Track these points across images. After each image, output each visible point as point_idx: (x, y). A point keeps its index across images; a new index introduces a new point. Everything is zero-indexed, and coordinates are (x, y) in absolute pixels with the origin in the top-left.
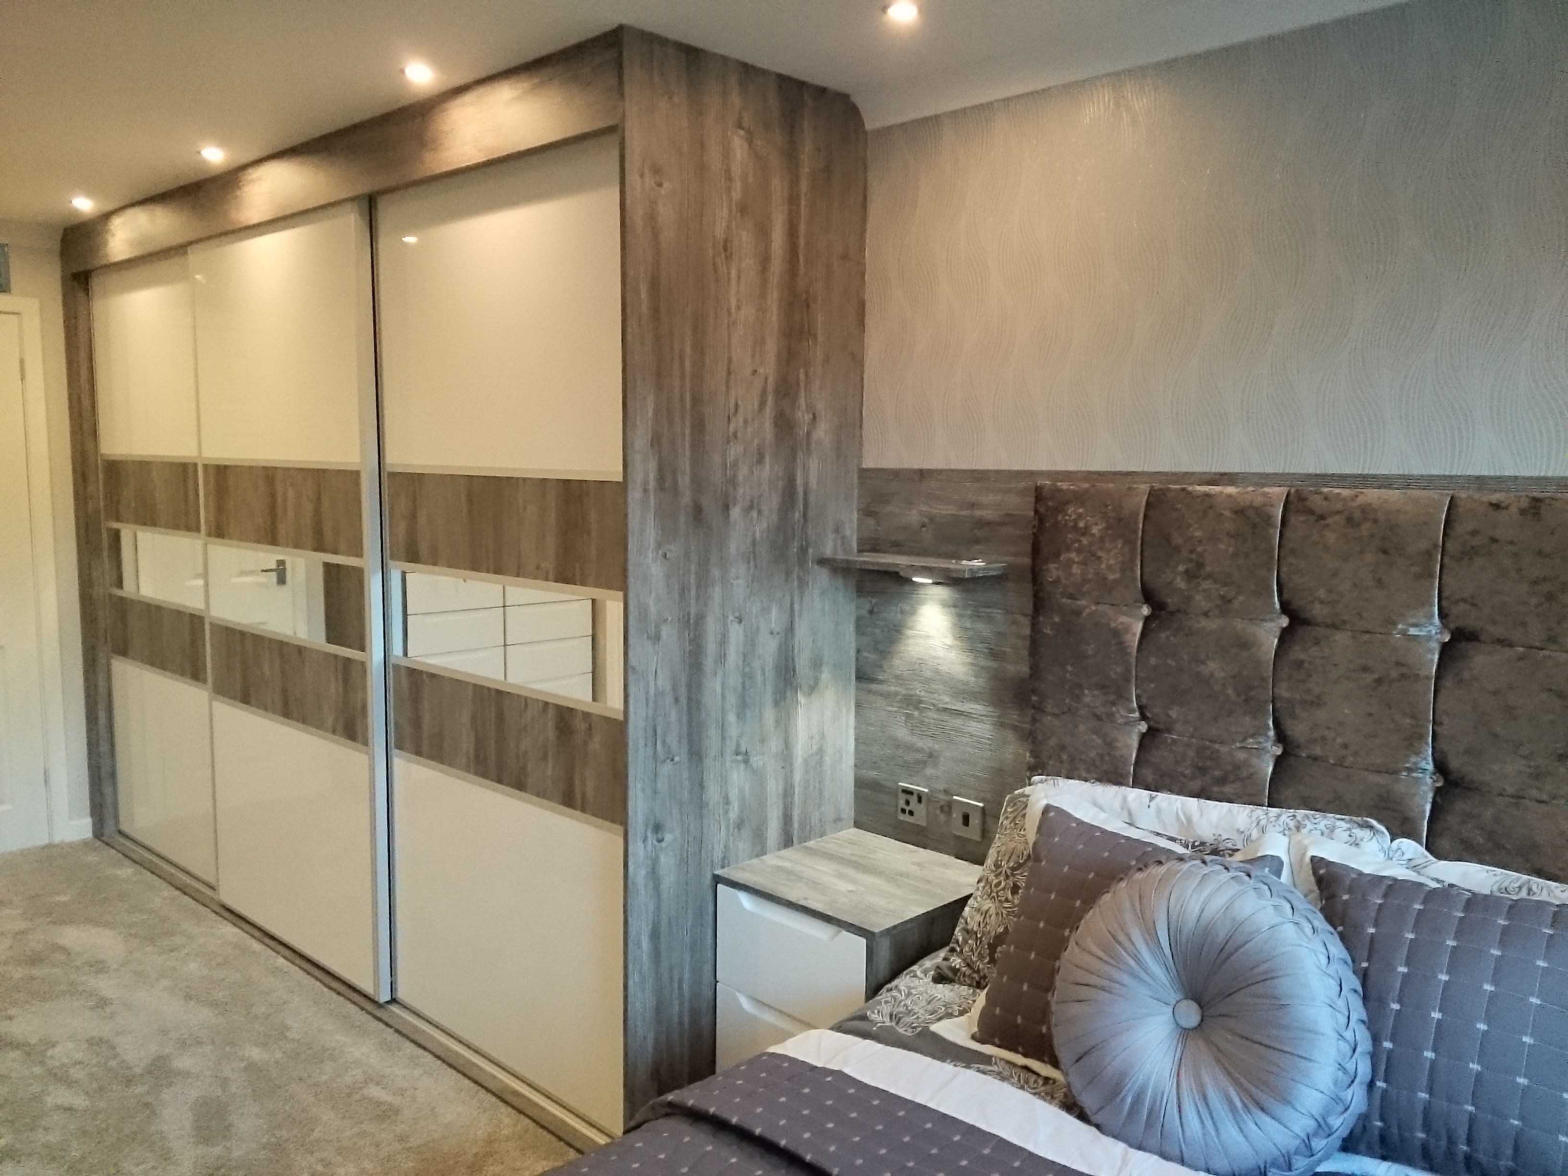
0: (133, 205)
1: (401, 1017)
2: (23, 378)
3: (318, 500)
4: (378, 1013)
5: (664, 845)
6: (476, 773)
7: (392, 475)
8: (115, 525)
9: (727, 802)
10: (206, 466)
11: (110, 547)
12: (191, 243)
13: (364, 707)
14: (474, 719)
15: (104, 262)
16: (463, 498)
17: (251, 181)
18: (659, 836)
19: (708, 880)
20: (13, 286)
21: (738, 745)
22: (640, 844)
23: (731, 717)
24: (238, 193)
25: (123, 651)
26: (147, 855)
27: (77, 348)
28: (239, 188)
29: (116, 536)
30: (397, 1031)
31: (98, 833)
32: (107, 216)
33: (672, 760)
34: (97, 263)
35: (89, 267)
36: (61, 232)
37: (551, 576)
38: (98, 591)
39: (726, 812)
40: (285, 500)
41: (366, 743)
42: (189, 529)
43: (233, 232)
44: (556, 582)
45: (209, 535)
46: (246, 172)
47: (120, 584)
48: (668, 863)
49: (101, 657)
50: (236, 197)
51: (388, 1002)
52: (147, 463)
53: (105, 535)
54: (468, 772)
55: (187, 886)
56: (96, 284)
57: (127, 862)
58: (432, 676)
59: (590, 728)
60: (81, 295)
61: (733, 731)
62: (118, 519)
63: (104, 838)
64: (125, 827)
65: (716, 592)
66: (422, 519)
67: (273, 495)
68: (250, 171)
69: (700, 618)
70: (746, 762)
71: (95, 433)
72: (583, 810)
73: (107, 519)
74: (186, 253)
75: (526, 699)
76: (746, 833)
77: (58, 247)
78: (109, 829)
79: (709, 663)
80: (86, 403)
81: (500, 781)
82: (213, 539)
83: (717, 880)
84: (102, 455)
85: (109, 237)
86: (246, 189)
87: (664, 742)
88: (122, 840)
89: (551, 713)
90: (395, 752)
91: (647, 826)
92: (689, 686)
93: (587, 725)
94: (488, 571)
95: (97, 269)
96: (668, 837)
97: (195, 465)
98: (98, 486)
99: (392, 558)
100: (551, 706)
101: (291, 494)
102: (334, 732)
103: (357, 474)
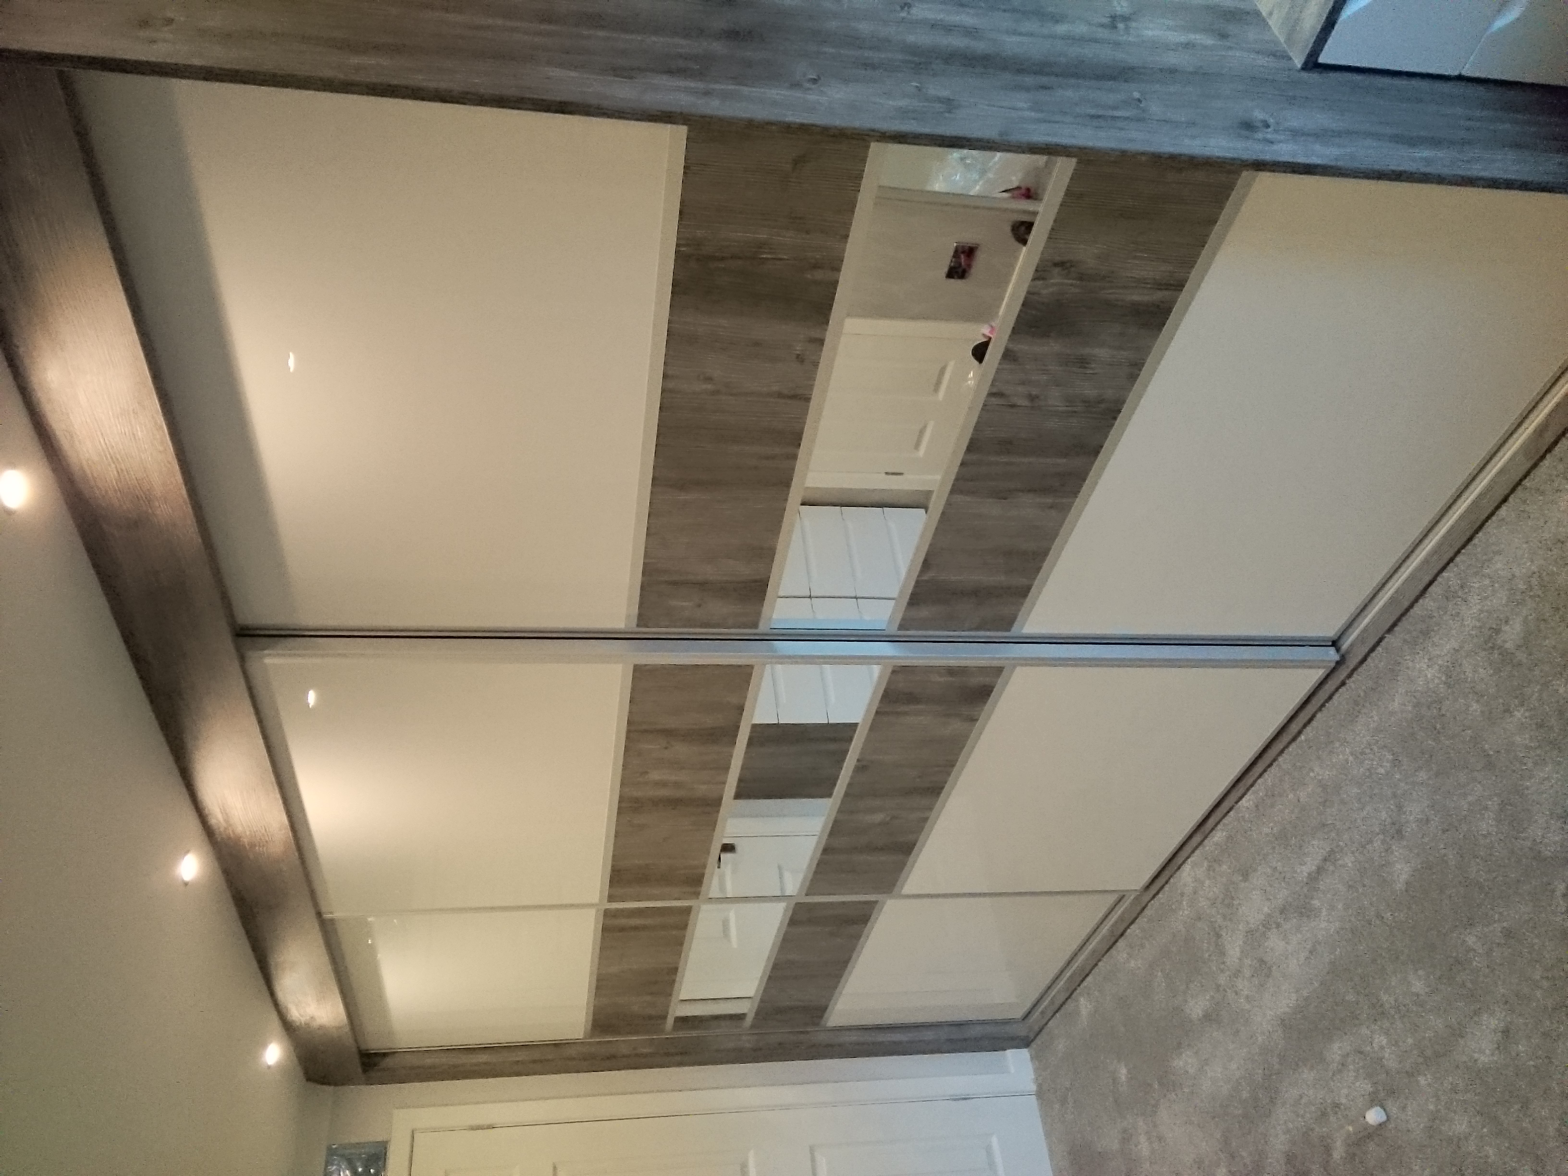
0: (272, 994)
1: (1365, 630)
2: (492, 1127)
3: (668, 733)
4: (1352, 662)
5: (1271, 121)
6: (1075, 493)
7: (642, 619)
8: (670, 1021)
9: (1187, 46)
10: (611, 898)
11: (694, 1028)
12: (319, 914)
13: (951, 671)
14: (1002, 495)
15: (347, 1029)
16: (683, 497)
17: (227, 821)
18: (1259, 124)
19: (1314, 77)
20: (380, 1139)
21: (1102, 26)
22: (1275, 147)
23: (1061, 29)
24: (246, 841)
25: (819, 1011)
26: (1061, 983)
27: (455, 1066)
28: (238, 839)
29: (683, 1021)
30: (1390, 630)
31: (1025, 1042)
32: (289, 1028)
33: (1139, 101)
34: (349, 1041)
35: (354, 1050)
36: (311, 1085)
37: (815, 333)
38: (747, 1042)
39: (1205, 47)
40: (663, 784)
41: (999, 670)
42: (684, 927)
43: (299, 848)
44: (827, 323)
45: (697, 895)
46: (215, 827)
47: (741, 1017)
48: (1295, 118)
49: (822, 1037)
50: (253, 845)
51: (1338, 650)
52: (599, 980)
53: (681, 1034)
54: (1069, 507)
55: (1111, 931)
56: (374, 1044)
57: (1070, 1006)
58: (926, 564)
59: (1061, 264)
60: (388, 1062)
61: (1081, 29)
62: (664, 1017)
63: (1032, 1036)
64: (1019, 1014)
65: (864, 27)
66: (708, 572)
67: (657, 803)
68: (213, 821)
69: (913, 50)
70: (1126, 19)
71: (557, 1045)
72: (1179, 286)
73: (662, 1031)
74: (332, 921)
75: (991, 394)
76: (1232, 28)
77: (330, 1089)
78: (1021, 1031)
79: (980, 47)
80: (521, 1056)
81: (1096, 451)
82: (704, 889)
83: (1312, 64)
84: (585, 1038)
85: (315, 1024)
86: (239, 829)
87: (1115, 108)
88: (1036, 1014)
89: (1023, 347)
90: (1015, 631)
91: (1247, 138)
92: (1020, 71)
93: (1057, 270)
94: (795, 457)
95: (356, 1041)
96: (1259, 115)
97: (607, 914)
98: (624, 1042)
99: (755, 625)
100: (1011, 346)
101: (655, 776)
102: (973, 720)
103: (637, 669)
